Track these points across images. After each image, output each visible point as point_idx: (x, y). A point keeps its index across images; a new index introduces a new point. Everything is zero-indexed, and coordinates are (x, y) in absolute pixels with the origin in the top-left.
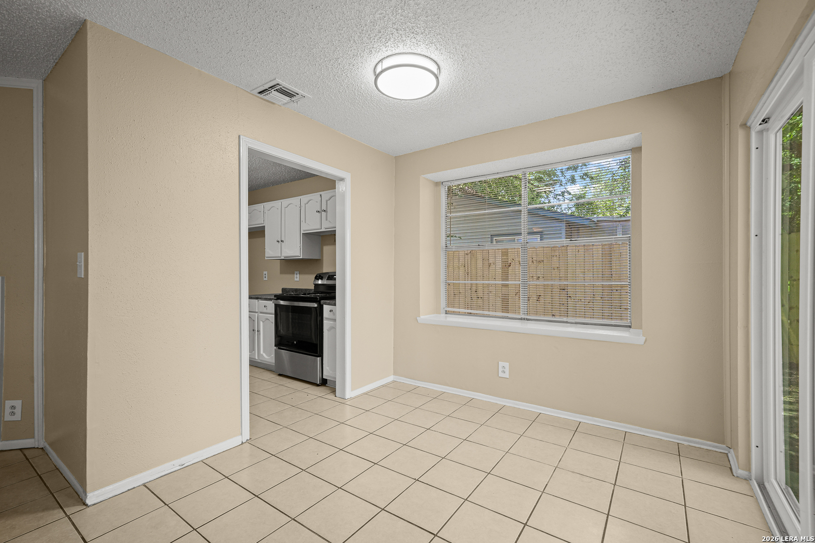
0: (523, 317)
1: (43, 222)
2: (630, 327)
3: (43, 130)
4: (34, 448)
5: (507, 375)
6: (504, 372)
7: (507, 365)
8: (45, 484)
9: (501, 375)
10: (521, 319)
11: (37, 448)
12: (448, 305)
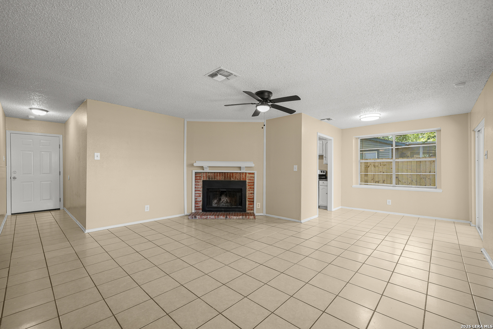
0: (394, 185)
2: (436, 188)
5: (390, 204)
6: (389, 203)
7: (390, 201)
9: (388, 204)
10: (393, 186)
12: (361, 182)
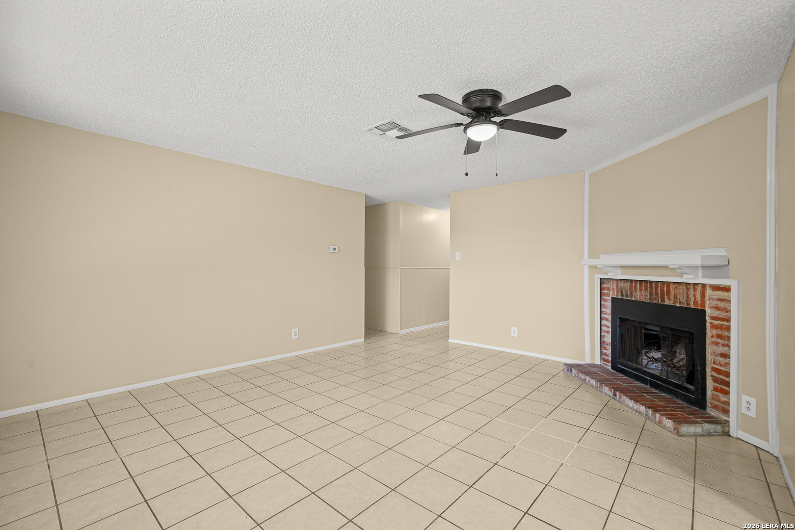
1: (775, 220)
3: (777, 132)
4: (769, 452)
8: (771, 496)
11: (772, 454)
